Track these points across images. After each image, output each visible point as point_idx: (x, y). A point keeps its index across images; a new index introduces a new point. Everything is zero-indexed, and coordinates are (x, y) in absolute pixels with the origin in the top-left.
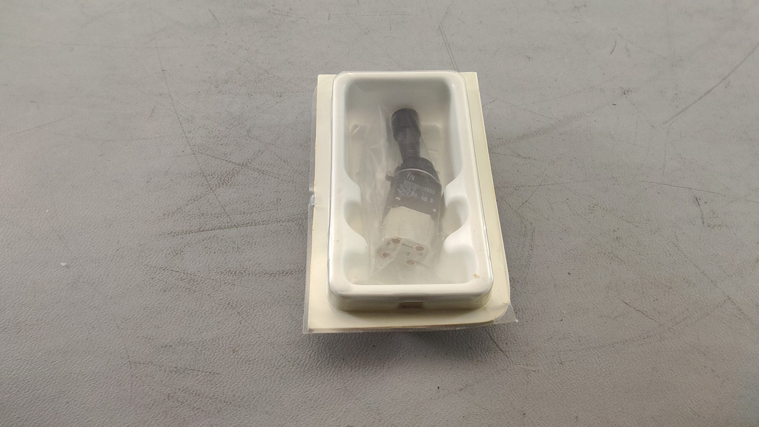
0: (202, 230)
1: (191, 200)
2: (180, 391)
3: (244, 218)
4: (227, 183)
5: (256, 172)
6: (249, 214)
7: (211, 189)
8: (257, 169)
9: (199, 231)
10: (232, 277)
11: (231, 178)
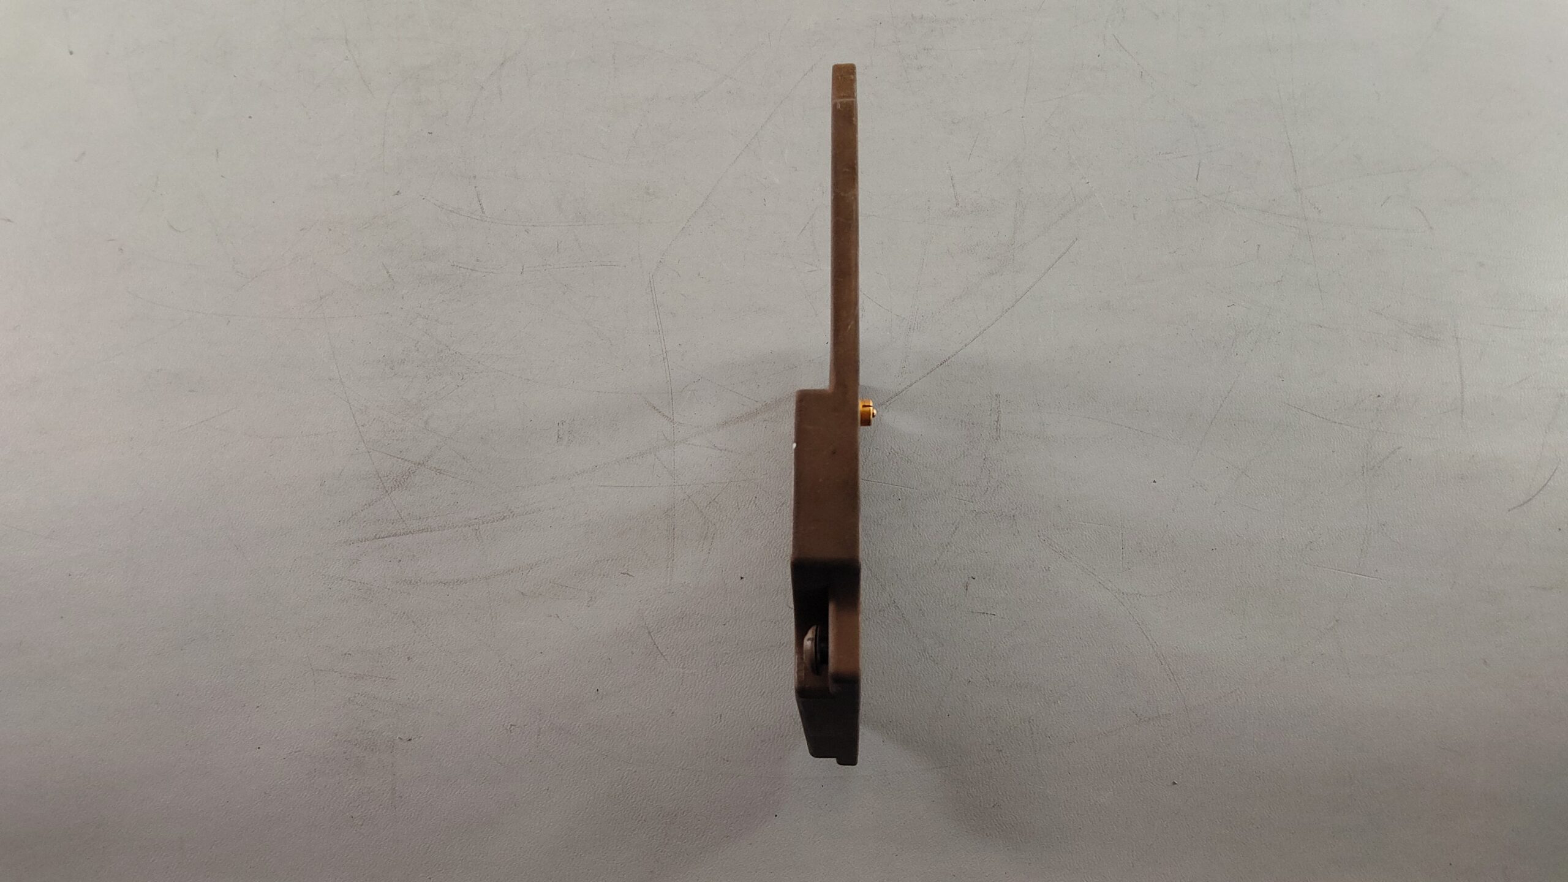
0: (378, 536)
1: (366, 505)
2: (360, 695)
3: (420, 524)
4: (403, 484)
5: (433, 472)
6: (425, 520)
7: (387, 491)
8: (435, 468)
9: (375, 538)
10: (407, 586)
11: (407, 479)
